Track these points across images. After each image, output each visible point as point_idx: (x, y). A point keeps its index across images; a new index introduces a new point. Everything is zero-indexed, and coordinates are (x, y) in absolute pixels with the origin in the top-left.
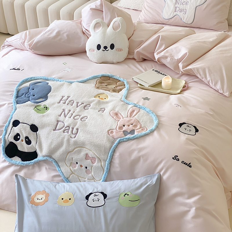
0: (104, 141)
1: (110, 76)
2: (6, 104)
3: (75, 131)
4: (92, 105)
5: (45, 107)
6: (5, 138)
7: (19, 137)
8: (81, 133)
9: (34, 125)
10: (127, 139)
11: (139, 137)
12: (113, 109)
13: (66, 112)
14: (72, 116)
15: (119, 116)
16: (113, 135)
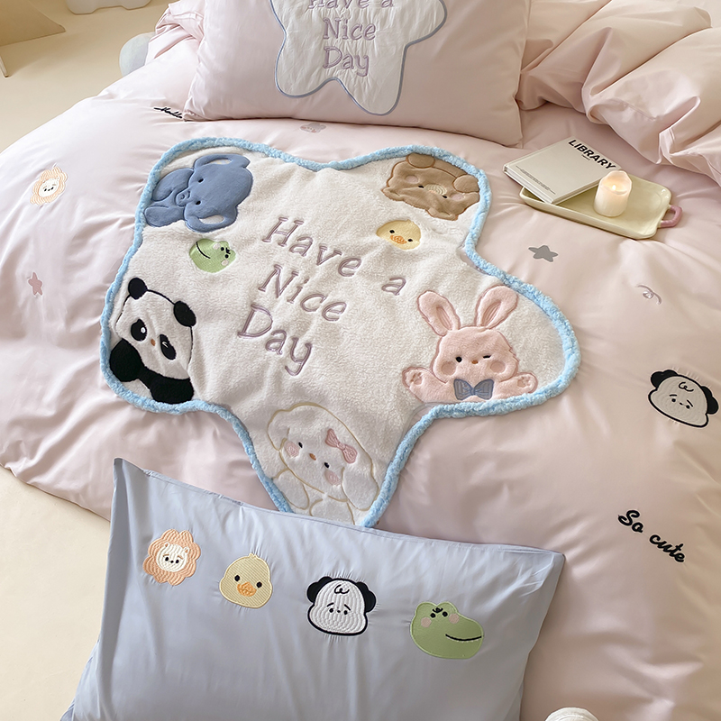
0: (386, 405)
1: (437, 155)
2: (116, 220)
3: (301, 351)
4: (364, 259)
5: (222, 249)
6: (108, 324)
7: (143, 330)
8: (317, 361)
9: (185, 304)
10: (462, 411)
11: (506, 412)
12: (430, 288)
13: (283, 276)
14: (297, 294)
15: (447, 318)
16: (418, 390)
